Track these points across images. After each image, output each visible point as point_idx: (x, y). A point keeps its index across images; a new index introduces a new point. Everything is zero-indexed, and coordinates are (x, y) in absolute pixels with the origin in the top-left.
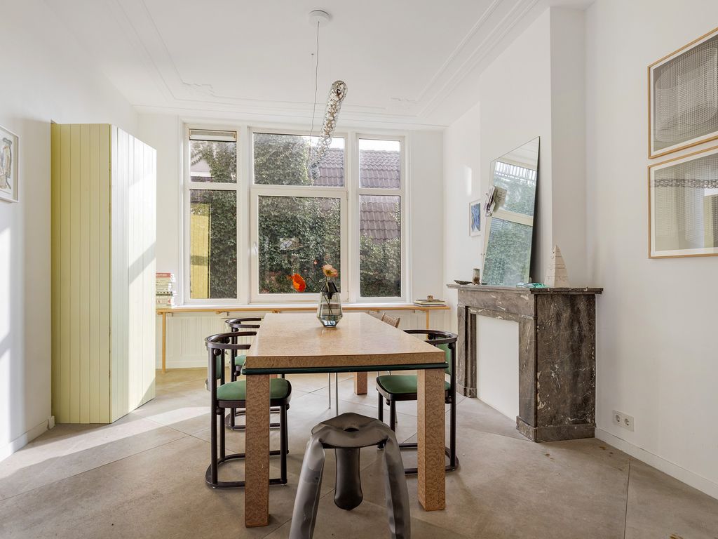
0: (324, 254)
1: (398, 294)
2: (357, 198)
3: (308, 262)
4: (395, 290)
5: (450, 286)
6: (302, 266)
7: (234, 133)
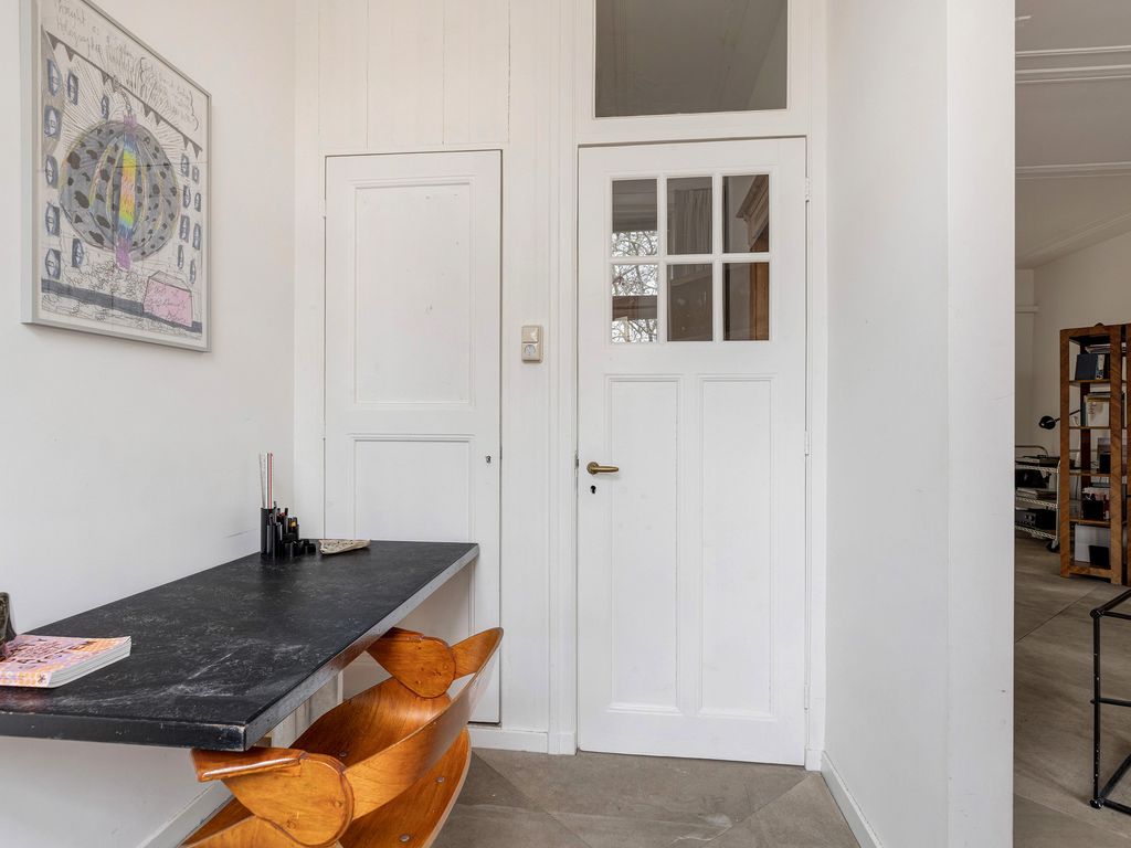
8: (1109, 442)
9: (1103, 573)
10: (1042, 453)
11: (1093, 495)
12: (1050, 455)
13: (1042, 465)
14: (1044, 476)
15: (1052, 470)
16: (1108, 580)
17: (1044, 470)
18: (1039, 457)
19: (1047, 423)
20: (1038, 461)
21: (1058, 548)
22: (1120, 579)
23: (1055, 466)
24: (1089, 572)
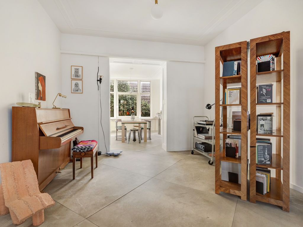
0: (134, 106)
1: (150, 116)
2: (140, 95)
3: (129, 109)
4: (149, 115)
5: (157, 114)
6: (128, 110)
7: (113, 81)
8: (240, 114)
9: (237, 193)
10: (207, 119)
11: (231, 144)
12: (210, 120)
13: (207, 125)
14: (207, 129)
15: (210, 126)
16: (240, 197)
17: (207, 127)
18: (206, 121)
19: (209, 107)
20: (205, 123)
21: (212, 163)
22: (246, 197)
23: (212, 125)
24: (229, 191)
